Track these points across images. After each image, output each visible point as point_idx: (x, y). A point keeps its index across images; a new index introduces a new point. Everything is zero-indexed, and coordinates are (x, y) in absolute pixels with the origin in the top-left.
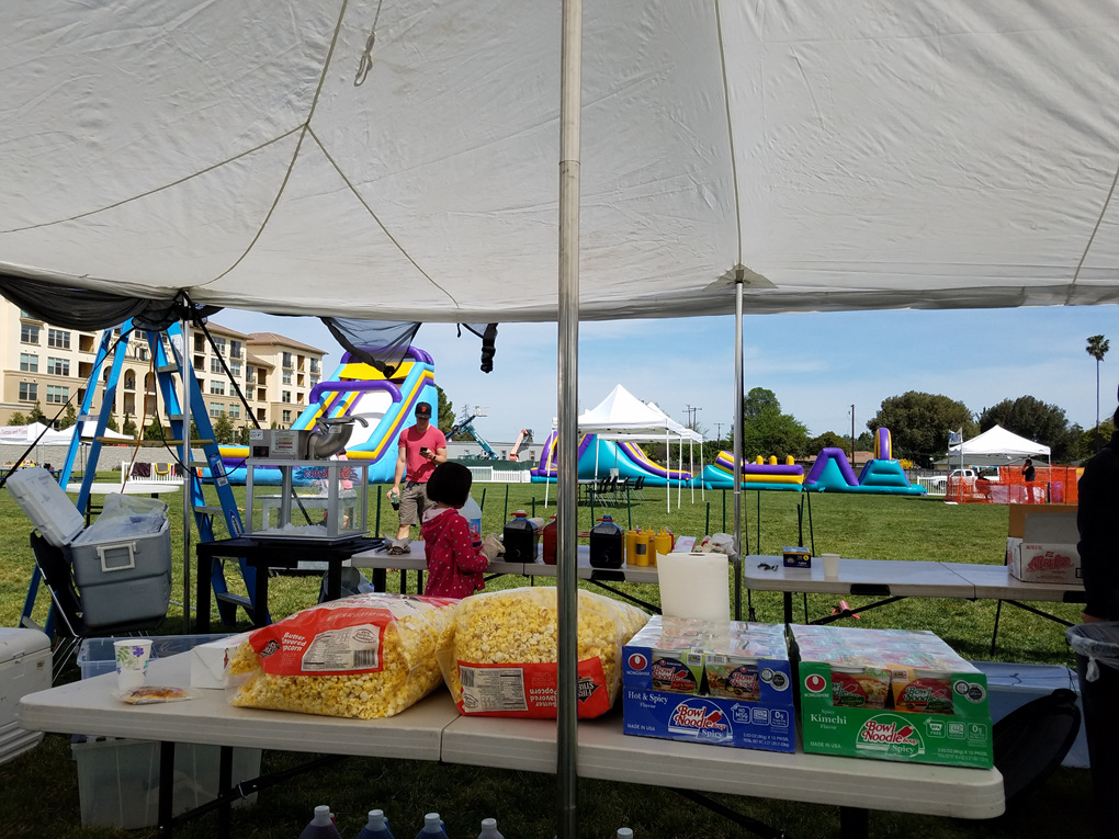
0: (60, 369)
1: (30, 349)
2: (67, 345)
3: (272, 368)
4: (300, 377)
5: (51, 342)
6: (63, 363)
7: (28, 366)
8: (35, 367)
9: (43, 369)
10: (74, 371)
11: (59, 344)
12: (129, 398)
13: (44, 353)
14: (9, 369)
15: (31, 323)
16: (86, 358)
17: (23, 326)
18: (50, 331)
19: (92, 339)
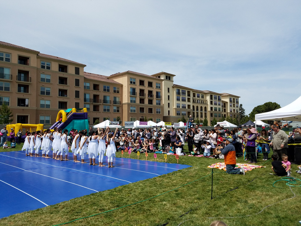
0: (184, 107)
1: (178, 102)
2: (185, 101)
3: (227, 102)
4: (234, 104)
5: (182, 101)
6: (185, 105)
7: (178, 107)
8: (179, 107)
9: (181, 107)
10: (187, 108)
11: (184, 101)
12: (197, 113)
13: (181, 103)
14: (175, 108)
15: (178, 96)
16: (189, 103)
17: (177, 97)
18: (182, 97)
19: (190, 98)
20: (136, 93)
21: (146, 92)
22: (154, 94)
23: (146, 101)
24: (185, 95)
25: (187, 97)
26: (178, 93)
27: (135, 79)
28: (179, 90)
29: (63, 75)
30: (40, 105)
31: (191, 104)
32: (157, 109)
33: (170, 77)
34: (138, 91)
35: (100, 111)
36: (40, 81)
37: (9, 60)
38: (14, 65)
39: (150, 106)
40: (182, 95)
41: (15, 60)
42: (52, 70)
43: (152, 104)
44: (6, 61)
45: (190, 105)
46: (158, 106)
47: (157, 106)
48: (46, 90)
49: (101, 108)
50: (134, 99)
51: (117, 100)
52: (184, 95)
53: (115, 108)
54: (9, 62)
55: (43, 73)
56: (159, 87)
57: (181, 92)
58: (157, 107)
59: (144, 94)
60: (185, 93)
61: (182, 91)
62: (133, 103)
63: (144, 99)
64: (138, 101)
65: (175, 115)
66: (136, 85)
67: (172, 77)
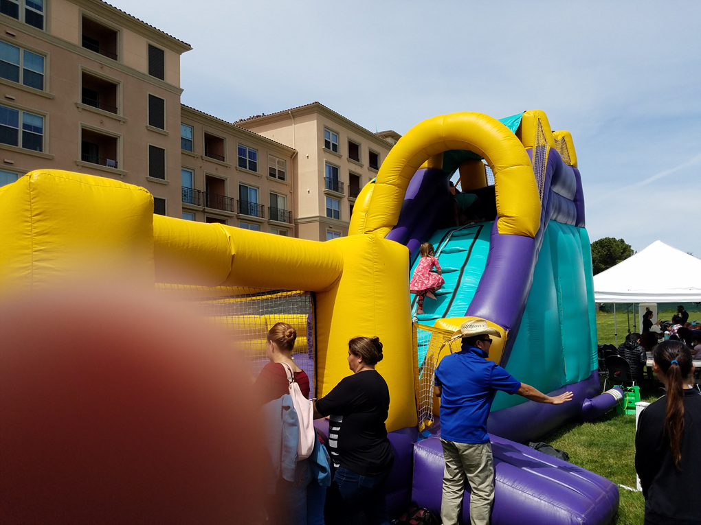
20: (340, 185)
27: (337, 134)
34: (344, 178)
42: (52, 33)
48: (25, 126)
50: (335, 205)
51: (280, 205)
55: (11, 39)
62: (333, 218)
64: (346, 213)
66: (340, 157)
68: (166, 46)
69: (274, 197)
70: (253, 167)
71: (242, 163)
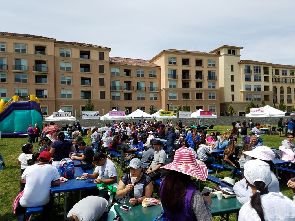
0: (258, 89)
1: (248, 83)
2: (260, 81)
5: (255, 80)
6: (260, 86)
7: (248, 88)
8: (250, 89)
9: (253, 90)
10: (263, 89)
11: (258, 81)
12: (282, 96)
13: (253, 84)
14: (242, 90)
15: (248, 74)
16: (266, 84)
17: (246, 76)
18: (254, 76)
19: (268, 77)
20: (177, 76)
21: (193, 74)
22: (205, 74)
23: (193, 85)
24: (260, 73)
25: (262, 75)
26: (248, 70)
27: (175, 58)
28: (249, 67)
29: (85, 61)
30: (60, 95)
31: (271, 84)
32: (210, 94)
33: (235, 51)
34: (180, 73)
35: (132, 100)
36: (60, 71)
37: (25, 52)
38: (30, 55)
39: (199, 91)
40: (254, 72)
41: (31, 50)
42: (73, 57)
43: (202, 88)
44: (22, 52)
45: (268, 86)
46: (212, 89)
47: (210, 89)
48: (67, 80)
49: (134, 96)
50: (174, 83)
51: (155, 85)
52: (257, 73)
53: (152, 95)
54: (26, 53)
55: (63, 61)
56: (214, 65)
57: (252, 68)
58: (209, 91)
59: (190, 76)
60: (260, 71)
61: (254, 67)
62: (173, 88)
63: (189, 82)
64: (180, 85)
65: (242, 101)
66: (177, 66)
67: (238, 50)
68: (104, 51)
69: (151, 83)
70: (143, 75)
71: (138, 75)
